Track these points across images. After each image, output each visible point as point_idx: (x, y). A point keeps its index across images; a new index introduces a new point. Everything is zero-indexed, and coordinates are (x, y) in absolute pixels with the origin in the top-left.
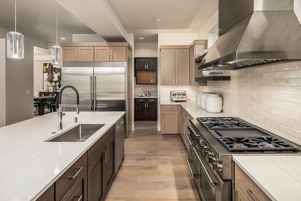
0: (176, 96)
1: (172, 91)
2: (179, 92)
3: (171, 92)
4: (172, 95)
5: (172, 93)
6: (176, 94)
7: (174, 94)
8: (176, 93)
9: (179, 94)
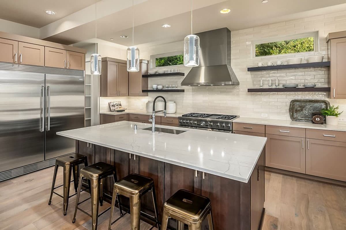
0: (115, 106)
1: (111, 102)
2: (116, 103)
3: (109, 103)
4: (111, 106)
5: (110, 105)
6: (114, 105)
7: (113, 105)
8: (114, 103)
9: (117, 104)
